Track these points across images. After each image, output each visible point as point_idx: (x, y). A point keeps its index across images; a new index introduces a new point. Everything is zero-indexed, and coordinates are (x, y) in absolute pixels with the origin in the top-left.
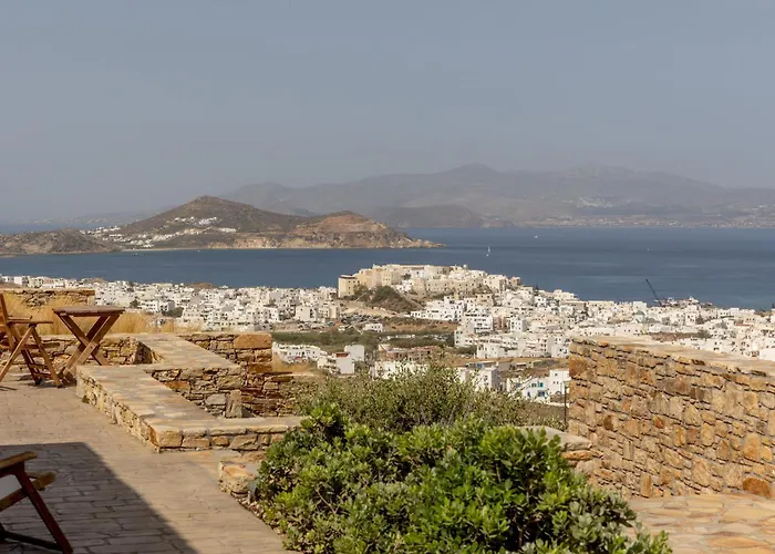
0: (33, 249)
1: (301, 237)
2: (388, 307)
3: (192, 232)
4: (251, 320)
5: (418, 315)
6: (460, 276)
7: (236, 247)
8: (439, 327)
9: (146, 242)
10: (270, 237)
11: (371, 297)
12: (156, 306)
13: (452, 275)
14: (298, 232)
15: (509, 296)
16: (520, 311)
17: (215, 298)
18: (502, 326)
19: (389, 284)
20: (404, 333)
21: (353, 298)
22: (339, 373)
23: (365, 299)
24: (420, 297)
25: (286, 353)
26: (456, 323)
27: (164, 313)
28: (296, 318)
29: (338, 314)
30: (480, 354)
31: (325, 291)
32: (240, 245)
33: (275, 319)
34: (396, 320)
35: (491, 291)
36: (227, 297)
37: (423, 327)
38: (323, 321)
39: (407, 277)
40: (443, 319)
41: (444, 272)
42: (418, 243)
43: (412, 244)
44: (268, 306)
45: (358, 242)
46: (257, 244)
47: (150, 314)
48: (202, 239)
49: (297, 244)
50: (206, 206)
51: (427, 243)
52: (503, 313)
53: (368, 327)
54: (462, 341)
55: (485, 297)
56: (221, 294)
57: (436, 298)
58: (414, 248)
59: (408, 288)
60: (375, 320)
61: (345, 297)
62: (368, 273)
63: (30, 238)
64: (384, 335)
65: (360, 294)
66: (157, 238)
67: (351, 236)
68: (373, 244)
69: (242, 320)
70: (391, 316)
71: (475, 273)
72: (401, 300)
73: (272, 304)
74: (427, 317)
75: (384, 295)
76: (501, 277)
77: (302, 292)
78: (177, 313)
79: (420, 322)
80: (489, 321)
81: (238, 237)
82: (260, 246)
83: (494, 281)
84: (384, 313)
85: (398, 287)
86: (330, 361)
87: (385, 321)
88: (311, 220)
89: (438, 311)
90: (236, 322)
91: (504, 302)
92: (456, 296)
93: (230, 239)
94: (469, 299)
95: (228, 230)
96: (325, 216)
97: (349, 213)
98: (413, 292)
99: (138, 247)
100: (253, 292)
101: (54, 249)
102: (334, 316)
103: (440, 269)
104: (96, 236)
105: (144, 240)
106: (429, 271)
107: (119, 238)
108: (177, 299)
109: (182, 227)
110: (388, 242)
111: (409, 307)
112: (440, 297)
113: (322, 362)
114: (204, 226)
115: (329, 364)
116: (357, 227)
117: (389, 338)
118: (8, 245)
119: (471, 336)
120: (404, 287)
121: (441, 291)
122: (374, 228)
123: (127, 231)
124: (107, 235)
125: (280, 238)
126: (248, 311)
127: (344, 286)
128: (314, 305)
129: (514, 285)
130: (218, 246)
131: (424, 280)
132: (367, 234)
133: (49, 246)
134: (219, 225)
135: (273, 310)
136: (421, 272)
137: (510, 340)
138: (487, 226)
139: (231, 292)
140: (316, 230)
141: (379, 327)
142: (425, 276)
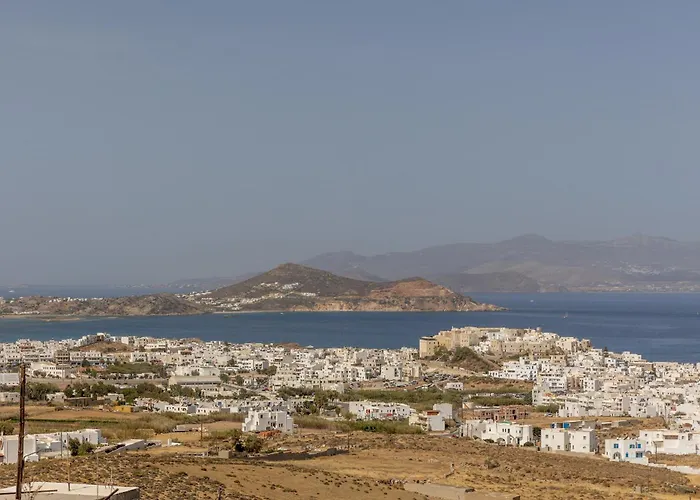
0: (133, 311)
1: (375, 301)
2: (467, 367)
3: (276, 296)
4: (340, 378)
5: (495, 374)
6: (533, 337)
7: (316, 309)
8: (516, 386)
9: (234, 305)
10: (347, 301)
11: (451, 358)
12: (251, 365)
13: (526, 337)
14: (372, 296)
15: (581, 357)
16: (592, 372)
17: (306, 357)
18: (576, 386)
19: (467, 345)
20: (483, 391)
21: (433, 358)
22: (430, 430)
23: (445, 359)
24: (496, 358)
25: (377, 411)
26: (531, 382)
27: (259, 371)
28: (382, 376)
29: (421, 373)
30: (562, 413)
31: (407, 351)
32: (321, 308)
33: (362, 377)
34: (475, 379)
35: (563, 353)
36: (316, 356)
37: (501, 386)
38: (407, 379)
39: (484, 339)
40: (519, 378)
41: (519, 335)
42: (483, 307)
43: (477, 308)
44: (356, 365)
45: (428, 306)
46: (335, 307)
47: (246, 372)
48: (285, 303)
49: (372, 307)
50: (290, 273)
51: (490, 306)
52: (576, 373)
53: (449, 385)
54: (541, 400)
55: (558, 357)
56: (311, 354)
57: (512, 358)
58: (480, 311)
59: (485, 350)
60: (455, 379)
61: (426, 357)
62: (447, 335)
63: (131, 301)
64: (465, 393)
65: (440, 354)
66: (244, 301)
67: (421, 300)
68: (441, 308)
69: (331, 378)
70: (470, 375)
71: (548, 336)
72: (479, 360)
73: (359, 364)
74: (504, 376)
75: (463, 356)
76: (572, 340)
77: (385, 352)
78: (272, 371)
79: (497, 381)
80: (563, 380)
81: (319, 301)
82: (337, 309)
83: (567, 343)
84: (462, 372)
85: (476, 348)
86: (421, 419)
87: (464, 380)
88: (383, 286)
89: (515, 371)
90: (326, 380)
91: (576, 363)
92: (531, 356)
93: (311, 302)
94: (544, 360)
95: (309, 294)
96: (397, 282)
97: (419, 279)
98: (490, 353)
99: (228, 309)
100: (340, 352)
101: (153, 311)
102: (417, 375)
103: (515, 331)
104: (190, 299)
105: (233, 303)
106: (504, 333)
107: (210, 301)
108: (270, 358)
109: (267, 291)
110: (455, 305)
111: (487, 367)
112: (516, 358)
113: (413, 420)
114: (288, 290)
115: (421, 422)
116: (426, 292)
117: (470, 396)
118: (111, 307)
119: (549, 395)
120: (482, 348)
121: (516, 351)
122: (442, 293)
123: (217, 295)
124: (199, 299)
125: (356, 302)
126: (337, 369)
127: (425, 347)
128: (397, 365)
129: (584, 347)
130: (299, 309)
131: (501, 342)
132: (436, 299)
133: (148, 309)
134: (300, 290)
135: (360, 370)
136: (497, 334)
137: (586, 399)
138: (543, 291)
139: (320, 352)
140: (389, 294)
141: (460, 386)
142: (500, 337)
